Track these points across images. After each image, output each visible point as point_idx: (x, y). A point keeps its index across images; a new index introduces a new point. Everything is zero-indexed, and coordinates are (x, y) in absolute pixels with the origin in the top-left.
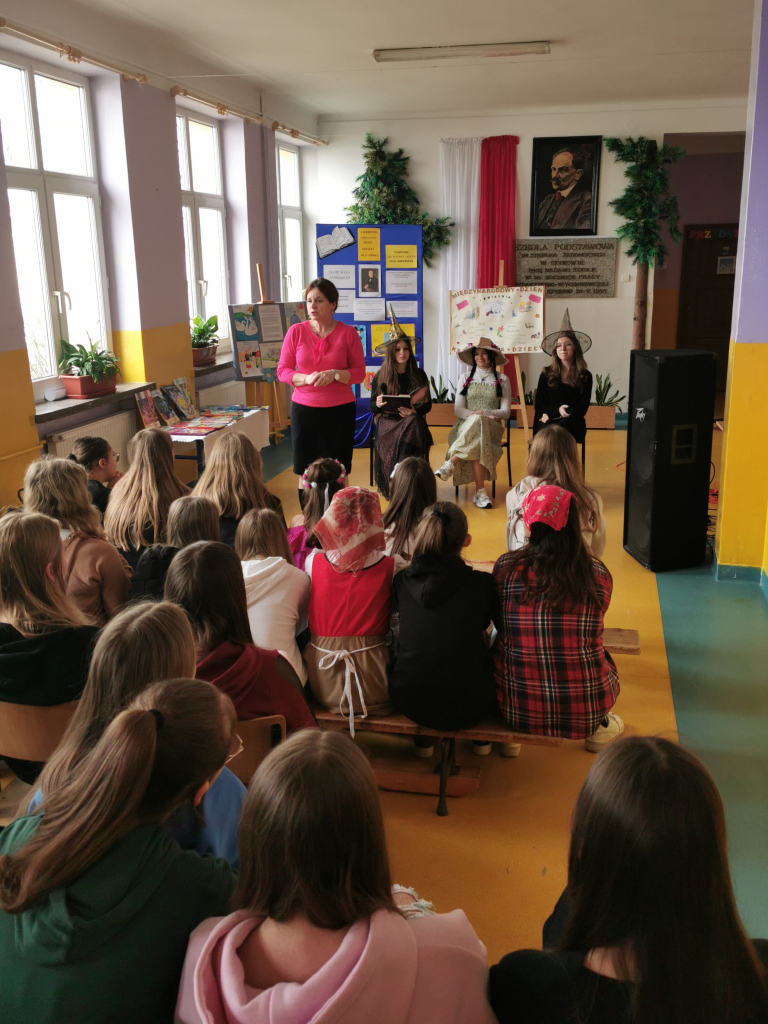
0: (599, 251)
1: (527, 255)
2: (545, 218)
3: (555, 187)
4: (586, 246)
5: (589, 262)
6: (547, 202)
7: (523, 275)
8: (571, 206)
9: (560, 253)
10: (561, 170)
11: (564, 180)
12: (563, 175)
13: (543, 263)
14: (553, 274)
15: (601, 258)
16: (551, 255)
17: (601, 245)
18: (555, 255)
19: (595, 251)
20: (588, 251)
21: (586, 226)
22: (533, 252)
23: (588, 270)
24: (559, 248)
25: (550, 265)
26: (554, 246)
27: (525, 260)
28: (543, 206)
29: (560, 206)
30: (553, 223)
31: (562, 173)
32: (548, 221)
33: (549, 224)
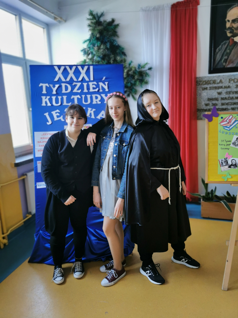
1: (206, 89)
2: (221, 60)
3: (229, 35)
6: (222, 47)
7: (203, 103)
9: (233, 85)
10: (234, 21)
11: (236, 29)
13: (219, 94)
14: (227, 101)
16: (225, 87)
18: (229, 87)
22: (211, 86)
24: (232, 82)
25: (225, 94)
26: (228, 80)
27: (205, 92)
28: (219, 50)
29: (233, 49)
30: (227, 63)
31: (235, 24)
32: (224, 62)
33: (224, 64)
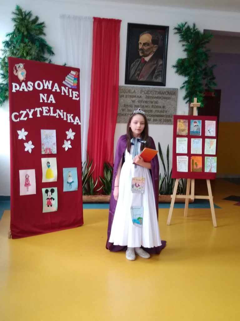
0: (167, 96)
1: (123, 96)
2: (135, 74)
3: (141, 55)
4: (160, 93)
5: (161, 102)
6: (136, 64)
7: (121, 108)
8: (151, 67)
9: (144, 96)
10: (144, 44)
11: (147, 51)
12: (146, 48)
13: (133, 101)
15: (168, 100)
16: (138, 97)
17: (168, 92)
18: (141, 97)
19: (165, 96)
20: (160, 96)
21: (159, 80)
22: (127, 94)
23: (160, 107)
24: (143, 93)
25: (137, 103)
26: (140, 91)
27: (122, 99)
28: (133, 66)
29: (144, 66)
30: (139, 77)
31: (145, 47)
32: (137, 76)
33: (137, 77)
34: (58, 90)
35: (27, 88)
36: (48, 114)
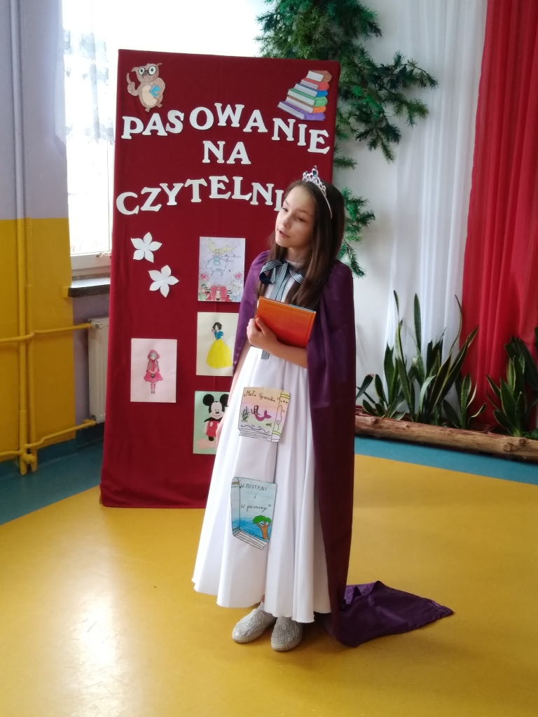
34: (262, 129)
35: (165, 128)
36: (226, 196)
